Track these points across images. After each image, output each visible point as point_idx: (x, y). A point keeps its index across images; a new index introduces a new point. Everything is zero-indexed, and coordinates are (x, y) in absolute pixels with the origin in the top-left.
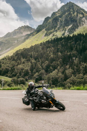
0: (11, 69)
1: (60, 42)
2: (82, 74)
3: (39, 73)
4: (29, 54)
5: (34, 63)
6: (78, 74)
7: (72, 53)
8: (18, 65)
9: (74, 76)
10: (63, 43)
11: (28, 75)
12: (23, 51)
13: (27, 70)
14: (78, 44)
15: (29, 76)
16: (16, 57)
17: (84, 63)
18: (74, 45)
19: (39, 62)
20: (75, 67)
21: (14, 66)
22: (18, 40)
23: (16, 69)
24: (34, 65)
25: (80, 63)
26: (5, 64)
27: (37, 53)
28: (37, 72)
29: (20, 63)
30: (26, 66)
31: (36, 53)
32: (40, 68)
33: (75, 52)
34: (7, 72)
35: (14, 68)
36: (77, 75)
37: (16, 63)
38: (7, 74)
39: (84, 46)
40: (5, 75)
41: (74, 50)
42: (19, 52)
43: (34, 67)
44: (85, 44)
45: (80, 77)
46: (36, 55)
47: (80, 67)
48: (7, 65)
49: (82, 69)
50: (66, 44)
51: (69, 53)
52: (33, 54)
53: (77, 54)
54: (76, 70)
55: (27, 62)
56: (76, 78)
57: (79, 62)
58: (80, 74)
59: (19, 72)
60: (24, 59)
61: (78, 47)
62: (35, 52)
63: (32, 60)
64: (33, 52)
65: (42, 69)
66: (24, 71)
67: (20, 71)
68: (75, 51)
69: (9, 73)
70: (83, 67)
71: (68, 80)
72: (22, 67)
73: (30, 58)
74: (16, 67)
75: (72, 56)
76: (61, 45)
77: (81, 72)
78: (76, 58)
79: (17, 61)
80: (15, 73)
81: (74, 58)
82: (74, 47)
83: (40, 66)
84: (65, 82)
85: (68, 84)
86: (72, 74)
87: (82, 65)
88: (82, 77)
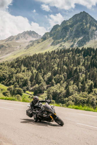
0: (9, 76)
1: (67, 55)
2: (86, 92)
3: (40, 85)
4: (31, 62)
5: (35, 73)
6: (82, 92)
7: (78, 68)
8: (17, 73)
9: (78, 94)
10: (70, 56)
11: (26, 86)
12: (25, 58)
13: (27, 80)
14: (86, 59)
15: (28, 86)
16: (16, 64)
17: (90, 80)
18: (82, 59)
19: (40, 73)
20: (80, 84)
21: (12, 74)
22: (21, 46)
23: (15, 77)
24: (35, 76)
25: (86, 80)
26: (3, 70)
27: (40, 63)
28: (37, 83)
29: (19, 71)
30: (26, 75)
31: (38, 63)
32: (41, 80)
33: (82, 67)
34: (4, 80)
35: (12, 76)
37: (15, 70)
38: (4, 81)
39: (92, 62)
40: (2, 82)
42: (21, 59)
43: (35, 77)
44: (94, 60)
46: (38, 65)
48: (6, 71)
49: (87, 87)
50: (73, 57)
51: (75, 68)
52: (35, 63)
53: (83, 70)
54: (80, 87)
55: (28, 71)
56: (79, 96)
57: (85, 78)
58: (84, 92)
59: (17, 81)
60: (25, 67)
61: (86, 62)
62: (38, 61)
63: (34, 69)
64: (36, 61)
65: (43, 81)
66: (22, 80)
67: (19, 80)
68: (82, 66)
69: (6, 81)
70: (88, 85)
71: (70, 97)
72: (22, 76)
73: (32, 67)
74: (15, 75)
75: (78, 71)
76: (67, 58)
77: (86, 90)
79: (17, 68)
80: (13, 81)
81: (80, 74)
82: (82, 61)
83: (41, 77)
84: (67, 99)
85: (70, 101)
86: (76, 90)
87: (88, 83)
88: (86, 95)
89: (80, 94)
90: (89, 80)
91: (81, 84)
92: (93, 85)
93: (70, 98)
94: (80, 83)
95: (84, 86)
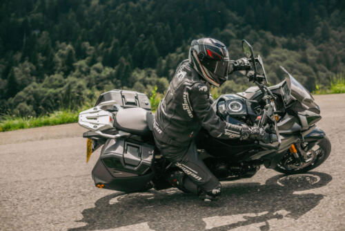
2: (59, 73)
6: (49, 75)
7: (29, 19)
9: (37, 82)
17: (64, 44)
20: (40, 57)
25: (54, 45)
33: (37, 15)
36: (47, 77)
41: (35, 9)
45: (56, 83)
47: (53, 56)
49: (60, 60)
51: (21, 20)
53: (43, 21)
54: (41, 65)
56: (43, 87)
57: (50, 41)
58: (54, 74)
68: (38, 11)
70: (62, 56)
71: (21, 93)
75: (30, 25)
77: (59, 68)
78: (44, 33)
81: (37, 32)
84: (12, 100)
85: (21, 104)
86: (32, 75)
87: (60, 51)
88: (60, 81)
89: (44, 83)
90: (61, 42)
91: (43, 56)
92: (74, 52)
93: (21, 97)
94: (40, 54)
95: (51, 59)
